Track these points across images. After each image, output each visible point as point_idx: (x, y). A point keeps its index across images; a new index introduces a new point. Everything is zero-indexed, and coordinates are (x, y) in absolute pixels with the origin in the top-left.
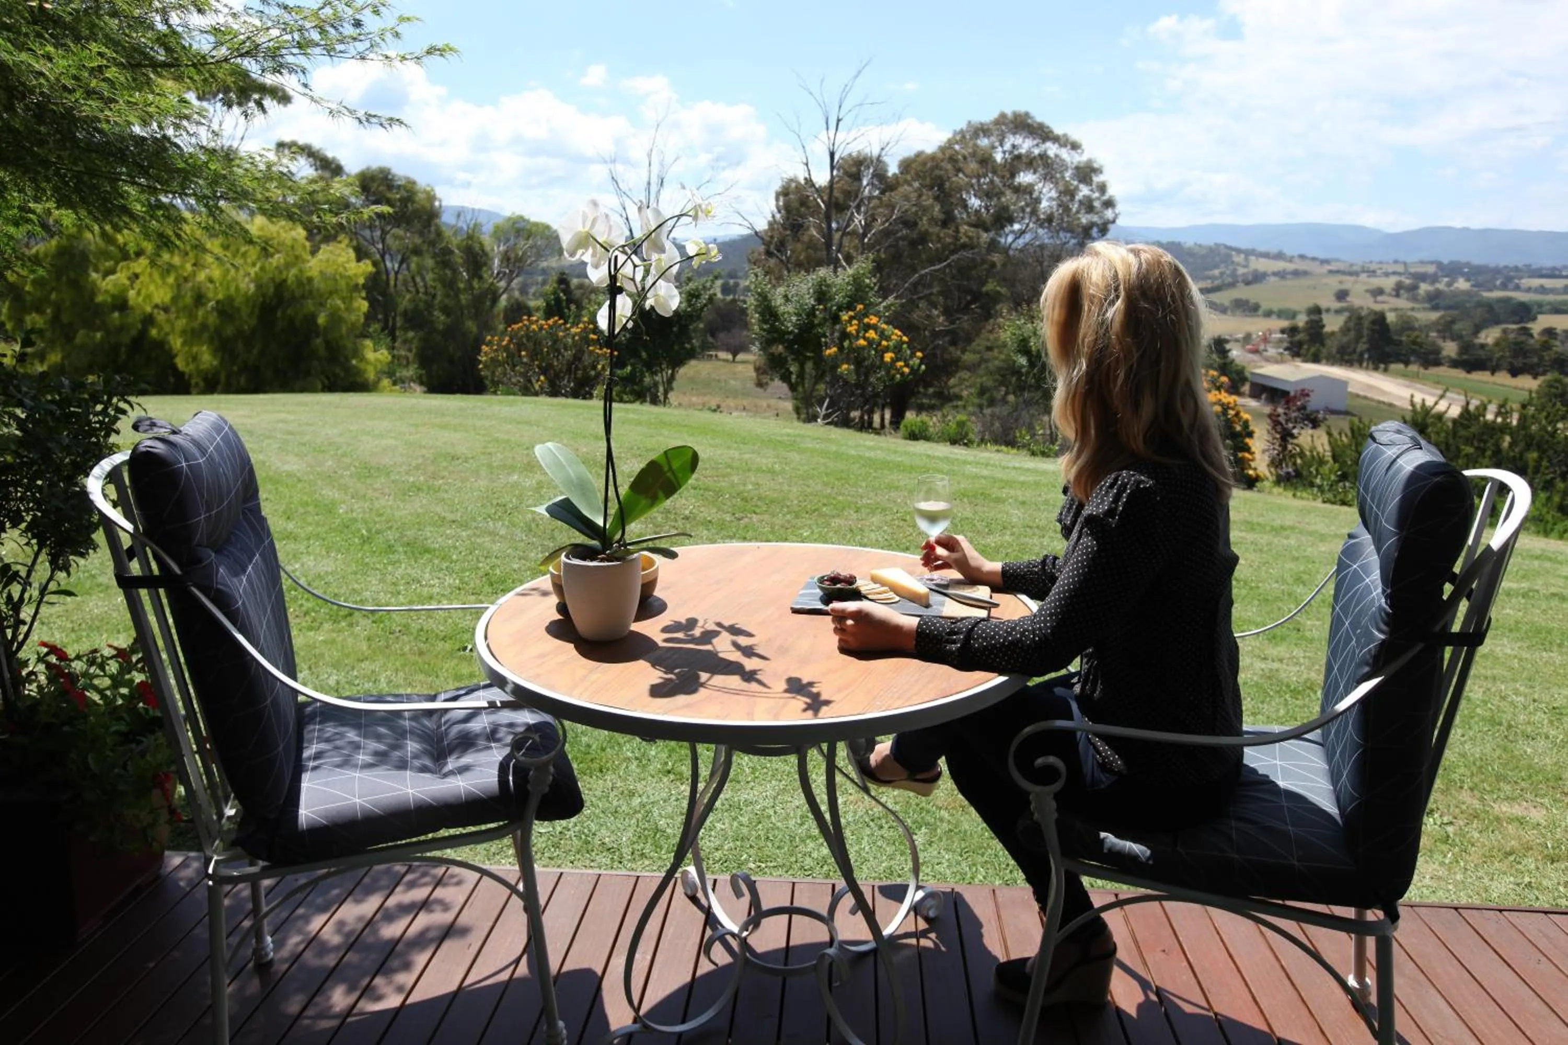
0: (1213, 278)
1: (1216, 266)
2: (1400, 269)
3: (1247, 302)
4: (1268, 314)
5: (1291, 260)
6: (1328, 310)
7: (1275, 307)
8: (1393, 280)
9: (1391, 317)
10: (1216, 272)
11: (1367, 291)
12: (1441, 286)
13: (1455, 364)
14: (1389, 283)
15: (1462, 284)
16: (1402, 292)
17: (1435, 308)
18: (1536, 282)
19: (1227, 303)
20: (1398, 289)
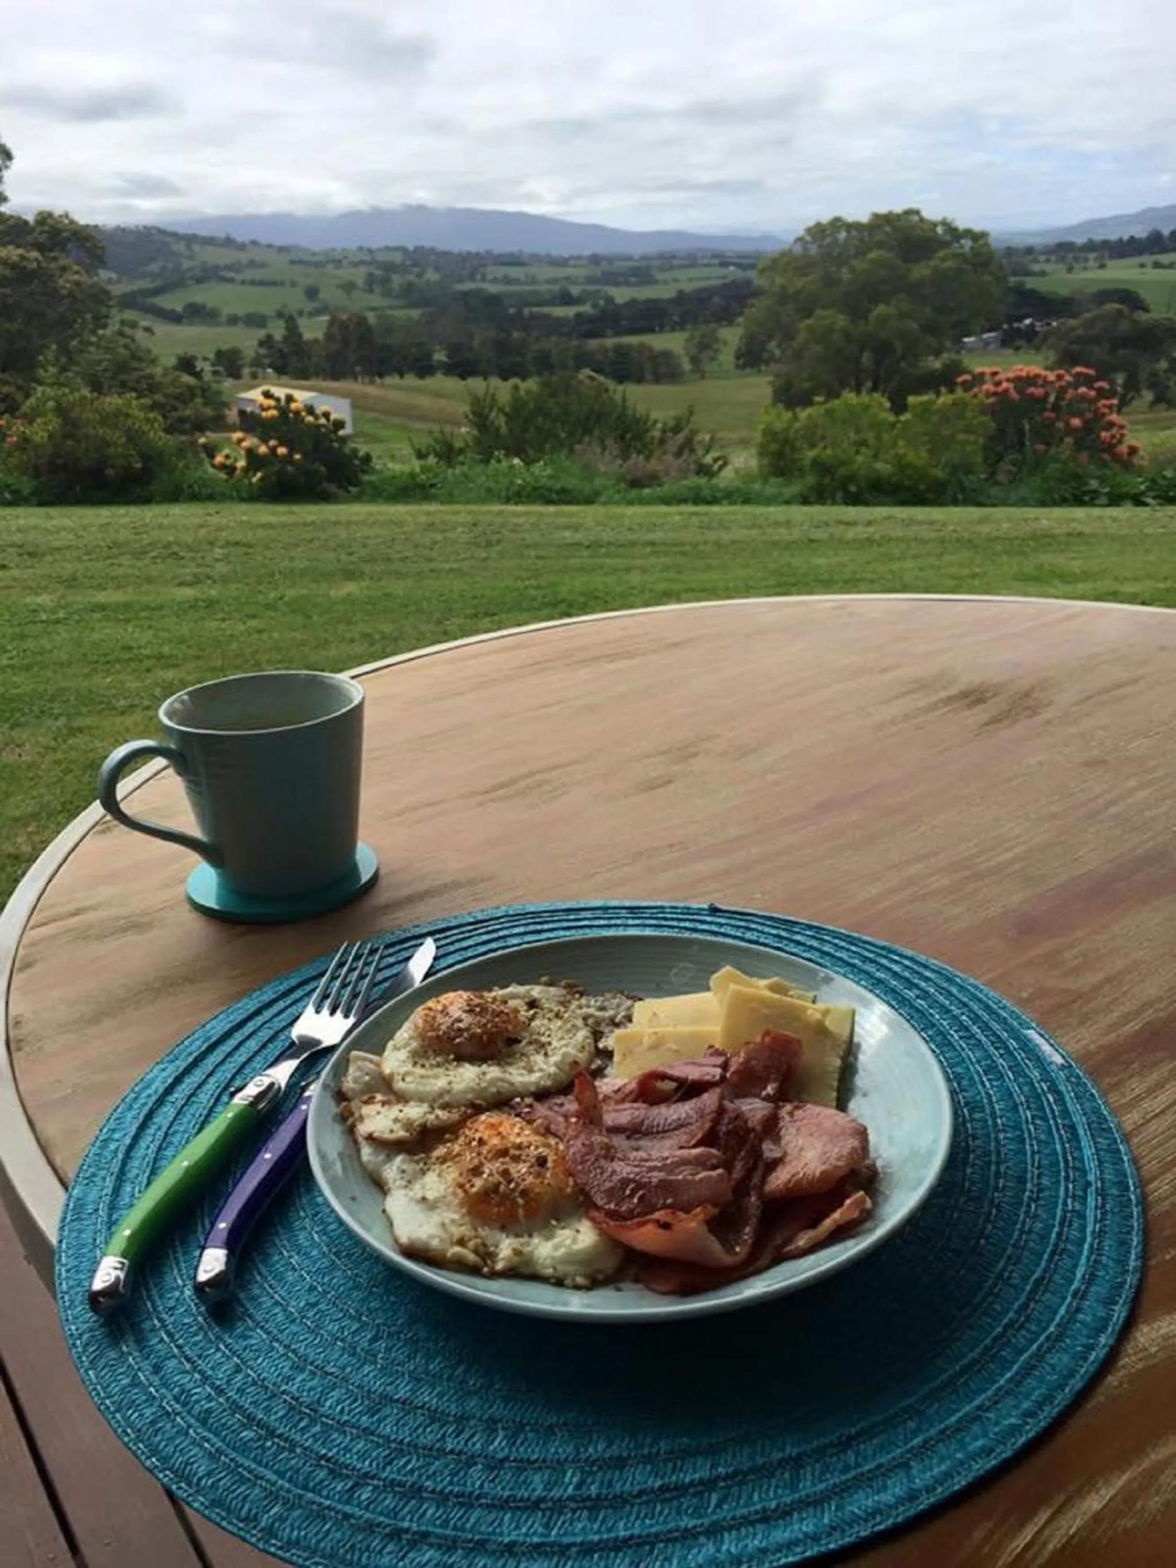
0: (153, 276)
1: (153, 259)
2: (368, 258)
3: (204, 307)
4: (233, 320)
5: (242, 247)
6: (301, 313)
7: (241, 311)
8: (363, 270)
9: (371, 318)
10: (154, 267)
11: (339, 287)
12: (411, 278)
13: (449, 370)
14: (359, 275)
15: (432, 276)
16: (375, 286)
17: (414, 305)
18: (501, 271)
19: (179, 308)
20: (371, 282)
